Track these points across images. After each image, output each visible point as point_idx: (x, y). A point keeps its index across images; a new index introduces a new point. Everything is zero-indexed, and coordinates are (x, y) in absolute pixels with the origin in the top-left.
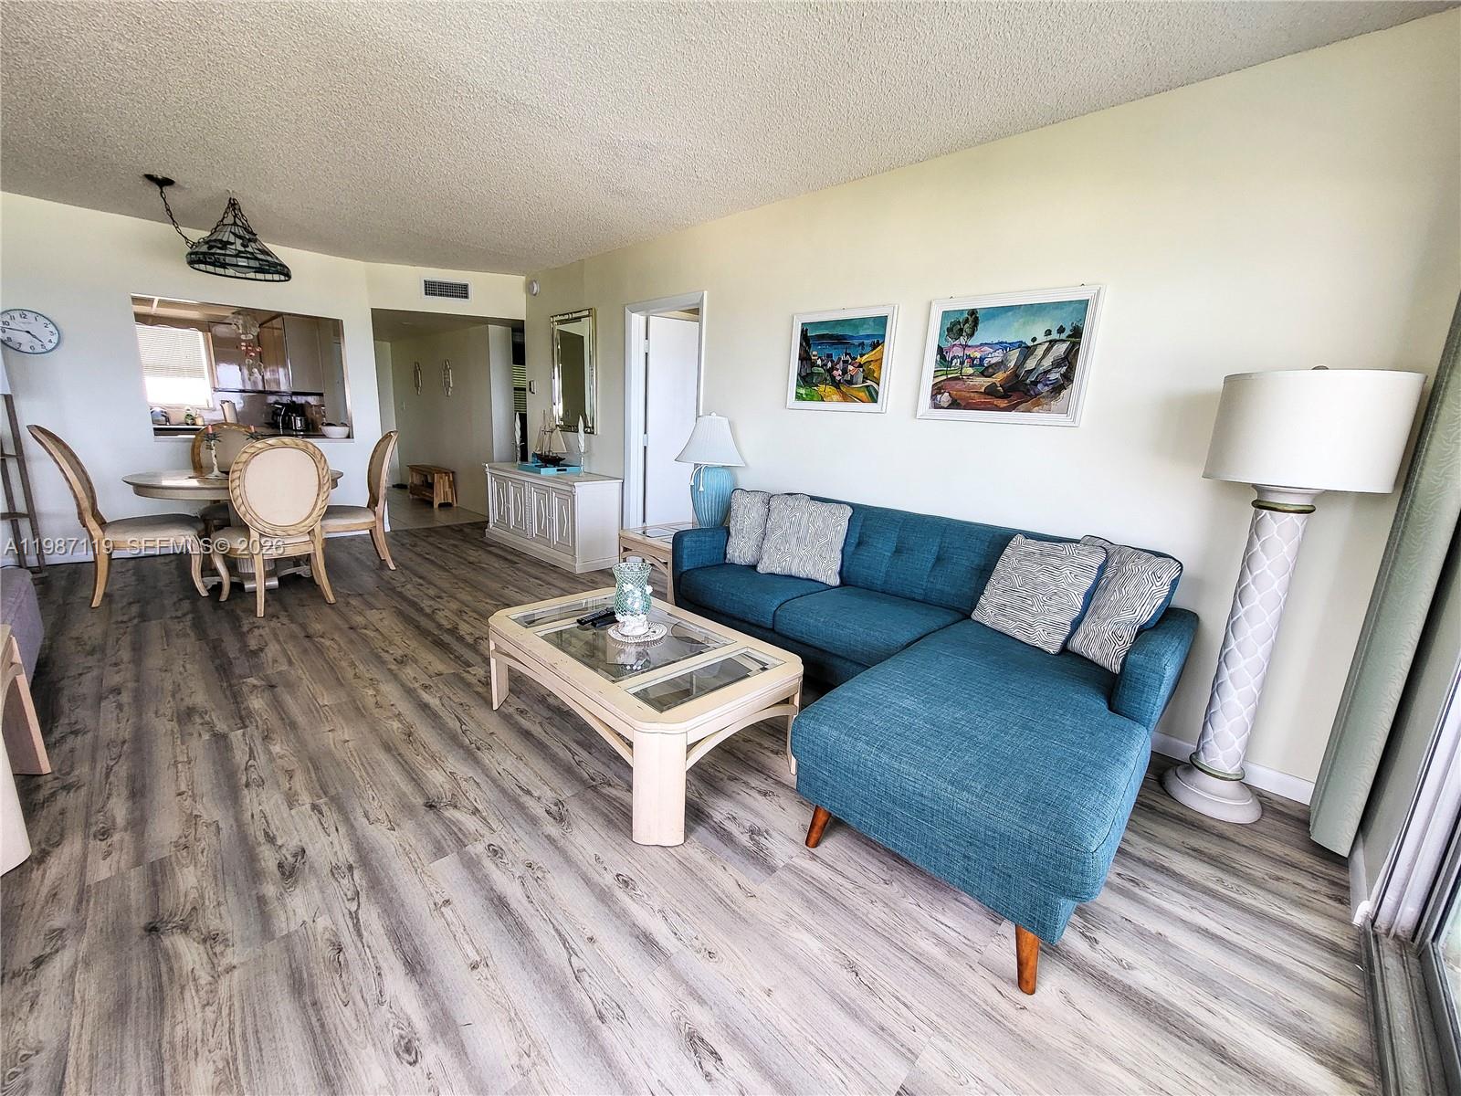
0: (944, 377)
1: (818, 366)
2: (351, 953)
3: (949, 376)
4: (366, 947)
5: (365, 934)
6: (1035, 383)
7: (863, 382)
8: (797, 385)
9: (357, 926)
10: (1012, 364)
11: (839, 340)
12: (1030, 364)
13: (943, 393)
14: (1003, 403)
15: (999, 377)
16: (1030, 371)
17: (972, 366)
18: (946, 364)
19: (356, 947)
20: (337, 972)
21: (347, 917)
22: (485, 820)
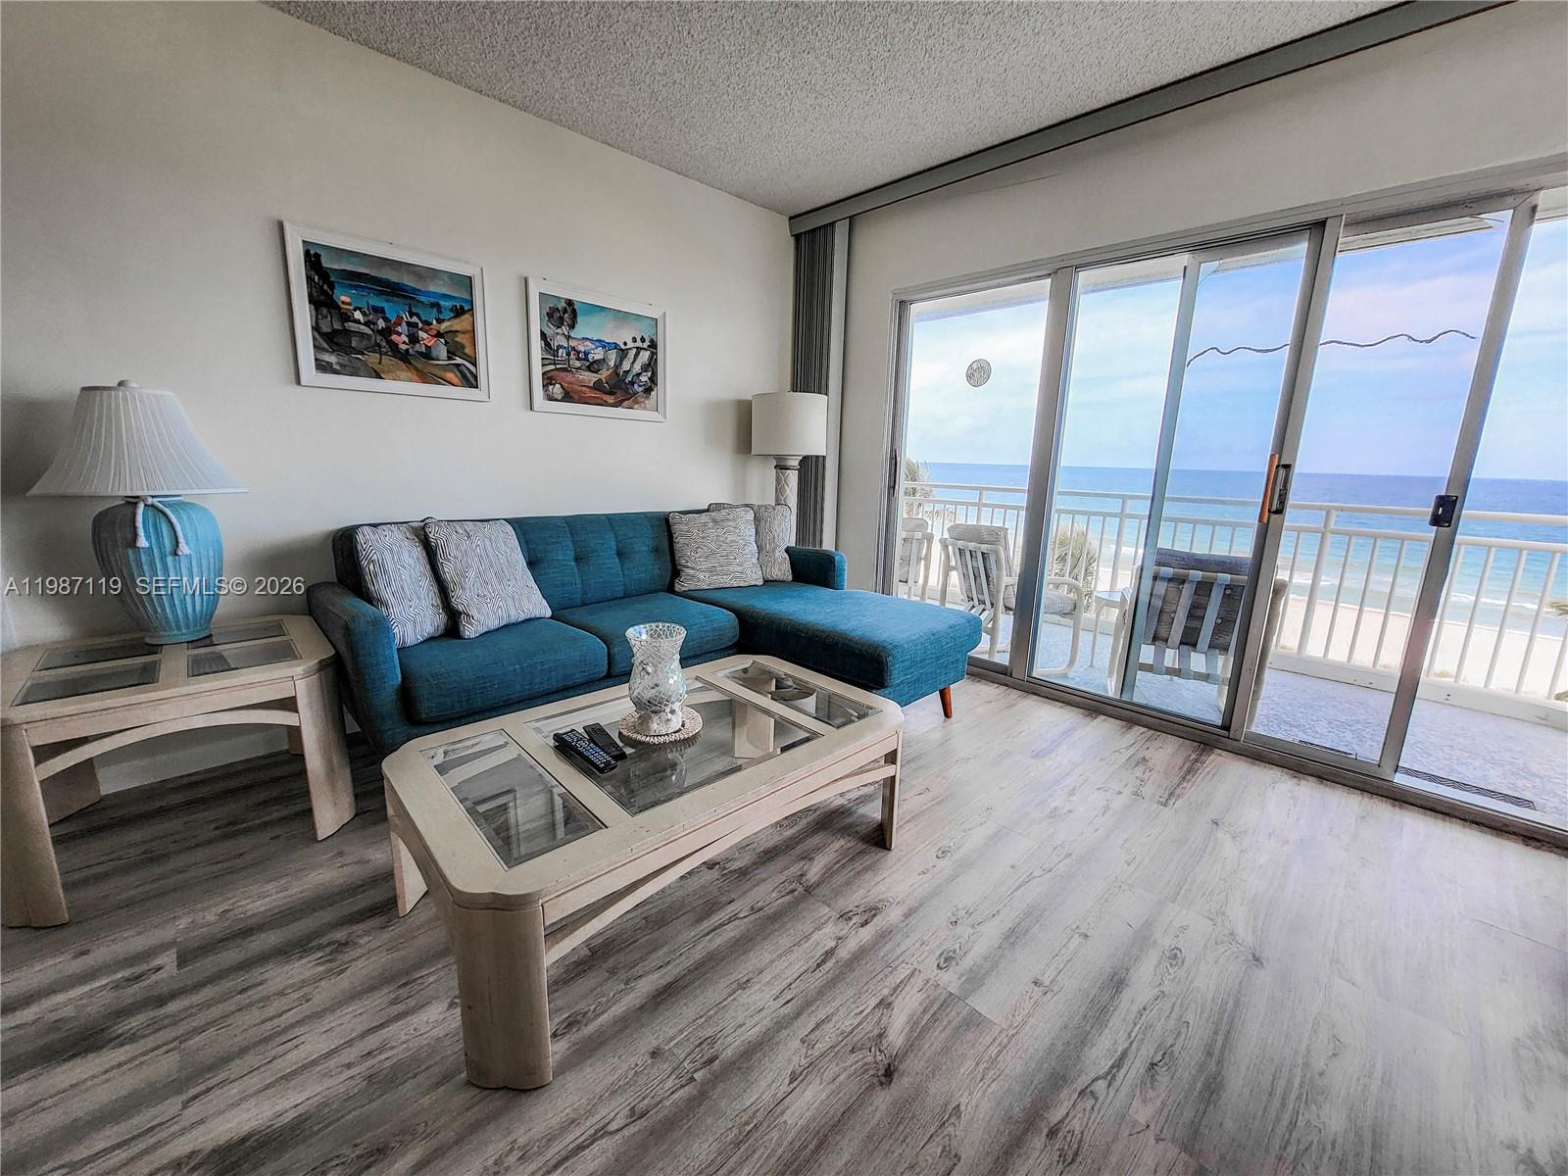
0: (553, 367)
1: (358, 322)
2: (1146, 1052)
3: (558, 366)
4: (1132, 1038)
5: (1120, 1049)
6: (632, 383)
7: (449, 358)
8: (315, 346)
9: (1118, 1065)
10: (612, 364)
11: (394, 290)
12: (626, 366)
13: (554, 384)
14: (611, 399)
15: (604, 374)
16: (627, 372)
17: (578, 359)
18: (552, 352)
19: (1138, 1050)
20: (1172, 1052)
21: (1116, 1084)
22: (898, 986)
